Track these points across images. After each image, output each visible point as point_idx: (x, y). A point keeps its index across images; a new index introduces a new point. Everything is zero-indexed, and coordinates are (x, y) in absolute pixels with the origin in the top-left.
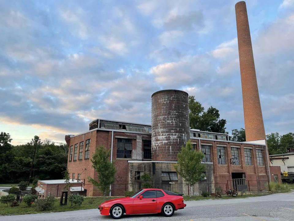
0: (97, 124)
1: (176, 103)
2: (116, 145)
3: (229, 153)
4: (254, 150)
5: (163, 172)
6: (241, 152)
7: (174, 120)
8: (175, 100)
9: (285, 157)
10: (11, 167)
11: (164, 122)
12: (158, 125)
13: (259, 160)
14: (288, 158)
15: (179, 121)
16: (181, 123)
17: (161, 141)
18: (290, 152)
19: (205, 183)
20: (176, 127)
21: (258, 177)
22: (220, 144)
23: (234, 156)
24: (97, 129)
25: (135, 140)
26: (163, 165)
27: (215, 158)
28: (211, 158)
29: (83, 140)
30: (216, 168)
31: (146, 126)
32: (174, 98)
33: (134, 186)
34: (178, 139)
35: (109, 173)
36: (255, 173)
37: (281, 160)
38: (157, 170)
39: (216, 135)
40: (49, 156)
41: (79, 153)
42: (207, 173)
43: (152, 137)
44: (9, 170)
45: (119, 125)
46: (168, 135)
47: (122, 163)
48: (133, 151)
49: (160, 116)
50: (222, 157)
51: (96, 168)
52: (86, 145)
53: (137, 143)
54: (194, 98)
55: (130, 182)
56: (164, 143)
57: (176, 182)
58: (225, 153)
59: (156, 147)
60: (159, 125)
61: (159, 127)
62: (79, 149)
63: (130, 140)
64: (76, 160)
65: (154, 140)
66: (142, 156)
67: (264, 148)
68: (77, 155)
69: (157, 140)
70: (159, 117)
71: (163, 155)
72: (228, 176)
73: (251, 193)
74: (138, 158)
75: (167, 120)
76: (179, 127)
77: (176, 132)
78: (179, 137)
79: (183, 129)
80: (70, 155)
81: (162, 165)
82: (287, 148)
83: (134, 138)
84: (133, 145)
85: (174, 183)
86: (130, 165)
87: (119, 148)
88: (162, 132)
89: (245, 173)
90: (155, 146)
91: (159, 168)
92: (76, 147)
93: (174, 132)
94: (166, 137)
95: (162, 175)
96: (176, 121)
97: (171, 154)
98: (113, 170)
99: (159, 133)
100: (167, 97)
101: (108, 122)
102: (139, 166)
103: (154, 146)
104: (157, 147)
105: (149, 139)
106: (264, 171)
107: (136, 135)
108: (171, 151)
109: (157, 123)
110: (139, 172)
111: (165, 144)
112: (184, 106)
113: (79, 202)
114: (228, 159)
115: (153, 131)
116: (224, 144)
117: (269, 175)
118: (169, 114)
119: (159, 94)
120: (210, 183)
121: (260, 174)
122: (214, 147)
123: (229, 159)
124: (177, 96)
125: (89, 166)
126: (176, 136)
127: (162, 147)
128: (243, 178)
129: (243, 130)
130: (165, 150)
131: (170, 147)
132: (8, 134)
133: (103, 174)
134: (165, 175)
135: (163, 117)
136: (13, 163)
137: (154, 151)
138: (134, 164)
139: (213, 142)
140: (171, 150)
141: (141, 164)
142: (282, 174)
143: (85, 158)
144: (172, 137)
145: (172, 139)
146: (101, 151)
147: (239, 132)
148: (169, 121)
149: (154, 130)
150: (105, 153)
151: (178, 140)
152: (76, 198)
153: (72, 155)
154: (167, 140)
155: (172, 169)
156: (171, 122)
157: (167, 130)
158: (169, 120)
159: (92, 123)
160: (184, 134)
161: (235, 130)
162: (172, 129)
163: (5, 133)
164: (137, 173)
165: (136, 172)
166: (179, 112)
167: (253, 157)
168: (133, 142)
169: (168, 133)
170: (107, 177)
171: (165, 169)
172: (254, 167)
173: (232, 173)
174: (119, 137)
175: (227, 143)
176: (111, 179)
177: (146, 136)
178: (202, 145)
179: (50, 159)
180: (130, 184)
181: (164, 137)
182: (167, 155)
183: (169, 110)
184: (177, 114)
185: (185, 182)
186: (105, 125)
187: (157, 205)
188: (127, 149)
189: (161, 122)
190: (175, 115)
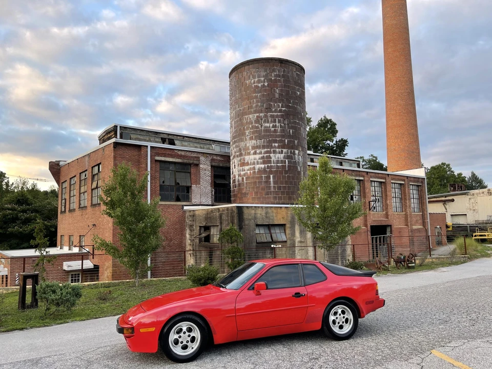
0: (114, 134)
1: (281, 86)
2: (157, 175)
3: (367, 191)
4: (406, 186)
5: (258, 225)
6: (386, 189)
7: (279, 122)
8: (280, 81)
9: (447, 198)
11: (257, 127)
12: (244, 134)
13: (414, 203)
14: (453, 200)
15: (288, 124)
16: (292, 128)
17: (252, 166)
18: (454, 190)
20: (283, 136)
21: (411, 231)
22: (352, 175)
23: (375, 196)
24: (113, 140)
25: (197, 165)
26: (259, 211)
29: (87, 166)
31: (214, 141)
32: (279, 76)
33: (197, 254)
34: (287, 160)
35: (146, 227)
36: (407, 225)
37: (441, 204)
38: (247, 222)
39: (340, 161)
40: (24, 207)
41: (80, 194)
43: (231, 158)
45: (162, 139)
46: (266, 152)
47: (170, 210)
48: (194, 187)
49: (250, 113)
50: (354, 199)
51: (113, 215)
52: (93, 176)
53: (202, 173)
55: (188, 247)
56: (259, 169)
57: (284, 244)
58: (360, 191)
59: (240, 178)
60: (247, 134)
61: (248, 138)
62: (80, 187)
63: (188, 166)
64: (74, 210)
65: (236, 165)
66: (212, 197)
67: (422, 182)
68: (75, 200)
69: (243, 164)
70: (246, 116)
71: (256, 193)
72: (365, 232)
73: (434, 260)
74: (204, 201)
75: (265, 122)
76: (289, 136)
77: (283, 147)
78: (288, 157)
79: (296, 142)
80: (62, 200)
81: (255, 211)
82: (450, 185)
83: (195, 162)
84: (192, 176)
85: (280, 246)
86: (187, 214)
87: (163, 182)
88: (253, 148)
89: (391, 226)
90: (239, 175)
91: (250, 218)
92: (72, 182)
93: (279, 147)
94: (263, 158)
95: (257, 231)
96: (283, 125)
97: (272, 189)
98: (156, 220)
99: (246, 148)
100: (263, 73)
101: (139, 132)
102: (208, 216)
103: (237, 177)
104: (243, 179)
105: (225, 165)
106: (420, 221)
107: (198, 155)
108: (272, 185)
109: (244, 128)
110: (207, 228)
111: (260, 171)
112: (299, 93)
113: (68, 300)
114: (365, 203)
115: (234, 146)
116: (360, 176)
117: (428, 228)
118: (269, 109)
119: (247, 67)
120: (343, 243)
121: (415, 227)
123: (367, 202)
124: (284, 71)
125: (100, 219)
126: (282, 155)
127: (253, 178)
128: (388, 234)
129: (374, 157)
130: (259, 182)
131: (271, 176)
133: (131, 230)
134: (262, 231)
135: (256, 115)
137: (237, 185)
138: (197, 213)
139: (341, 172)
140: (272, 182)
141: (212, 211)
142: (447, 227)
143: (92, 203)
144: (274, 157)
145: (273, 161)
146: (125, 176)
147: (366, 162)
148: (267, 125)
149: (237, 144)
150: (133, 181)
151: (285, 163)
152: (58, 291)
153: (65, 199)
154: (264, 163)
155: (275, 218)
156: (273, 127)
157: (264, 142)
158: (268, 122)
159: (104, 134)
160: (297, 152)
161: (361, 158)
162: (275, 141)
164: (203, 229)
165: (200, 227)
166: (287, 106)
167: (404, 198)
168: (193, 170)
169: (266, 150)
170: (143, 237)
171: (263, 218)
172: (406, 215)
173: (372, 227)
174: (163, 159)
175: (364, 174)
176: (153, 241)
177: (219, 158)
179: (26, 213)
180: (189, 252)
181: (257, 156)
182: (264, 192)
183: (268, 100)
184: (284, 109)
185: (299, 244)
186: (132, 137)
187: (307, 307)
188: (180, 184)
189: (251, 126)
190: (280, 111)
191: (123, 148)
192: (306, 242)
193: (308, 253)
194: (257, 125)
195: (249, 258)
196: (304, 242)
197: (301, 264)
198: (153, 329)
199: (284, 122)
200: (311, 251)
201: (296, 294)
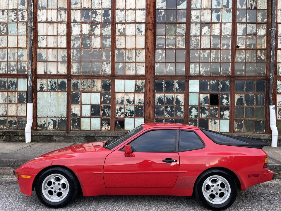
187: (178, 173)
197: (179, 130)
198: (29, 177)
201: (167, 159)
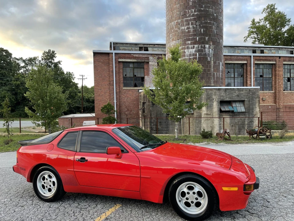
0: (111, 48)
2: (121, 71)
7: (192, 24)
10: (75, 102)
11: (177, 31)
12: (169, 37)
15: (199, 25)
16: (203, 27)
19: (241, 116)
20: (195, 35)
22: (290, 61)
25: (148, 63)
27: (279, 82)
28: (272, 82)
30: (279, 96)
34: (198, 54)
39: (291, 50)
42: (246, 103)
44: (72, 106)
47: (131, 92)
48: (146, 77)
49: (173, 21)
50: (292, 81)
53: (151, 68)
54: (275, 7)
55: (140, 116)
60: (171, 37)
61: (171, 40)
63: (142, 64)
75: (181, 26)
76: (201, 34)
77: (195, 43)
78: (199, 51)
79: (207, 38)
83: (146, 61)
84: (145, 70)
86: (140, 95)
87: (126, 75)
93: (191, 44)
96: (195, 26)
101: (125, 45)
102: (144, 95)
107: (148, 56)
109: (169, 33)
118: (184, 15)
120: (251, 116)
122: (277, 66)
126: (194, 50)
132: (72, 73)
135: (176, 22)
136: (76, 99)
139: (278, 59)
144: (187, 52)
145: (187, 55)
148: (183, 28)
149: (167, 45)
151: (196, 56)
156: (187, 29)
158: (184, 26)
160: (207, 46)
162: (189, 40)
163: (70, 73)
165: (142, 103)
166: (200, 11)
168: (145, 66)
178: (256, 64)
180: (141, 119)
183: (183, 9)
184: (196, 13)
185: (206, 116)
186: (121, 48)
188: (137, 76)
189: (172, 31)
190: (193, 15)
191: (99, 55)
192: (212, 114)
193: (213, 123)
194: (176, 29)
195: (160, 124)
196: (210, 114)
199: (196, 24)
200: (217, 121)
